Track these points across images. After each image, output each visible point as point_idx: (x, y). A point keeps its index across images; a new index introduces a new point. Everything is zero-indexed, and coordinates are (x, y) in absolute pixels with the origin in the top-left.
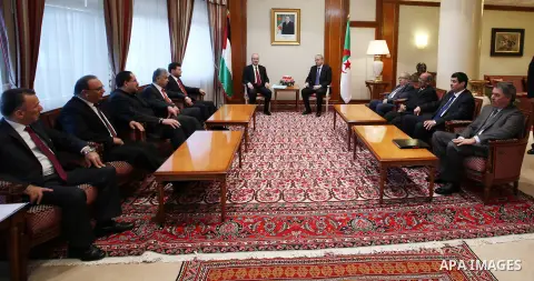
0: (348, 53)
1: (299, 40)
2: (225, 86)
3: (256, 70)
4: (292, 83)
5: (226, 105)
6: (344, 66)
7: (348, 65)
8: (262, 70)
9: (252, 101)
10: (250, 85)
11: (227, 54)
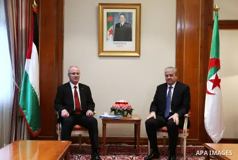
0: (217, 64)
1: (138, 49)
2: (28, 114)
3: (74, 89)
4: (130, 111)
5: (29, 142)
6: (210, 85)
7: (217, 83)
8: (85, 91)
9: (66, 136)
10: (65, 113)
11: (32, 66)
